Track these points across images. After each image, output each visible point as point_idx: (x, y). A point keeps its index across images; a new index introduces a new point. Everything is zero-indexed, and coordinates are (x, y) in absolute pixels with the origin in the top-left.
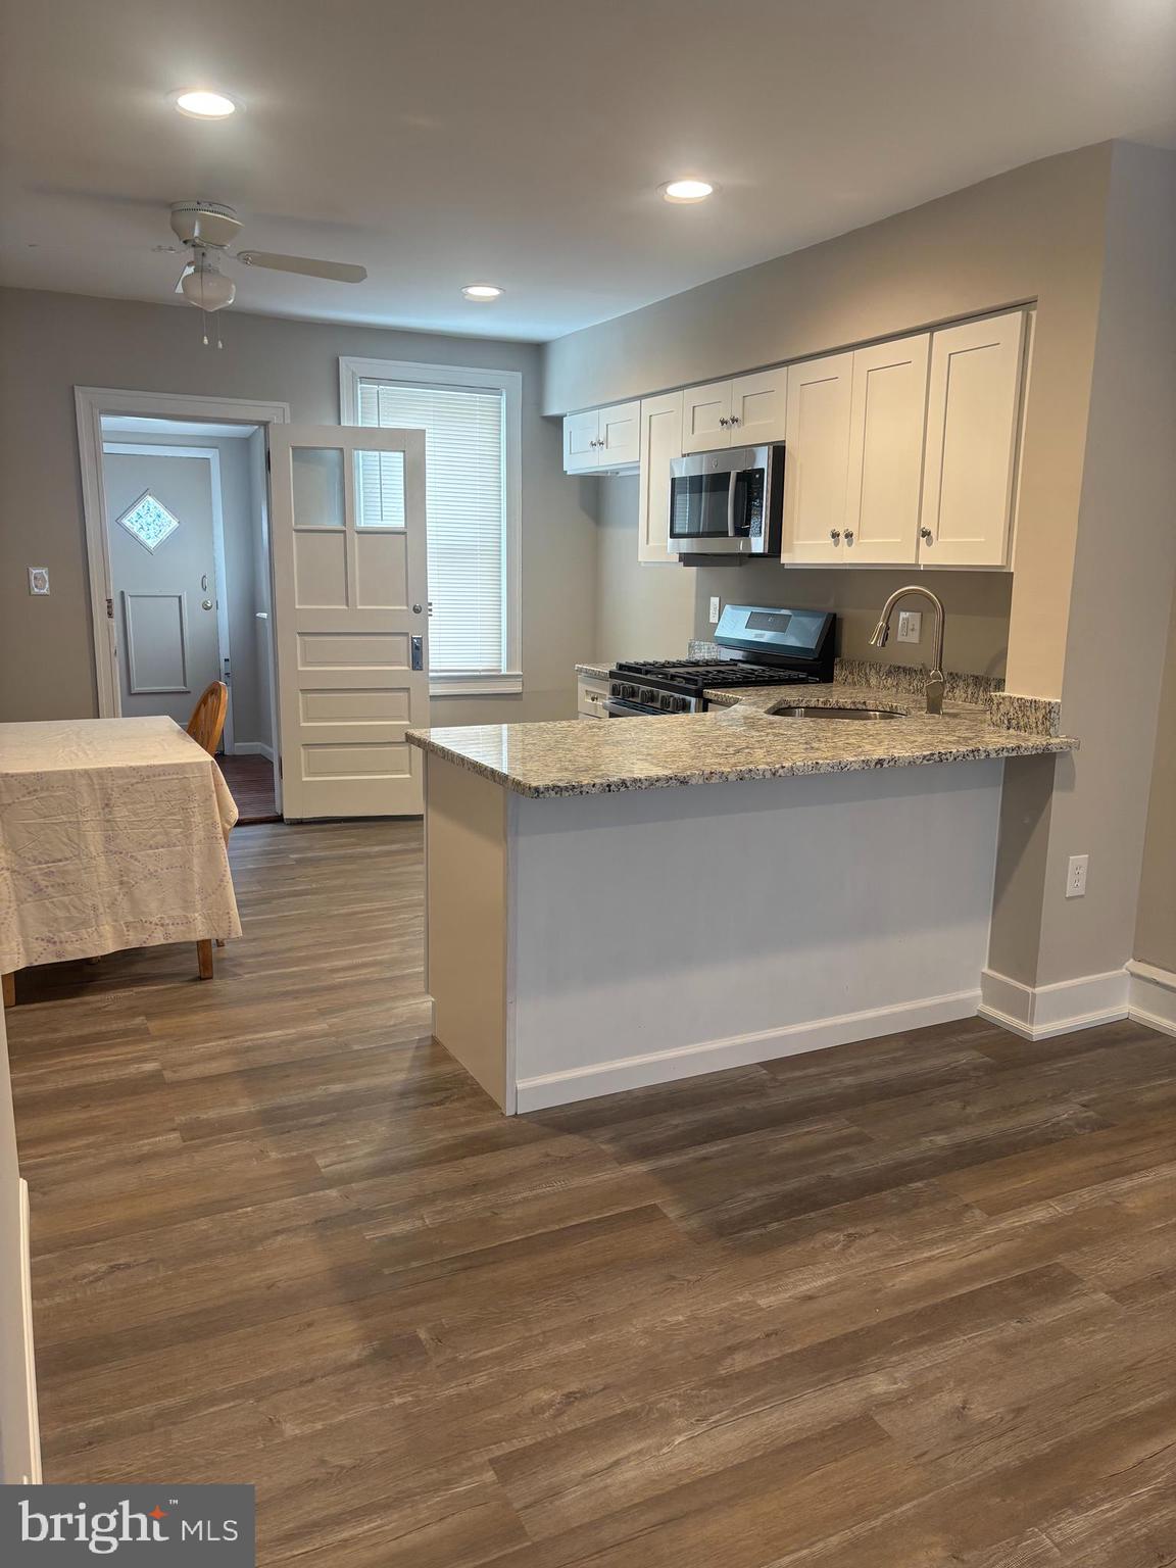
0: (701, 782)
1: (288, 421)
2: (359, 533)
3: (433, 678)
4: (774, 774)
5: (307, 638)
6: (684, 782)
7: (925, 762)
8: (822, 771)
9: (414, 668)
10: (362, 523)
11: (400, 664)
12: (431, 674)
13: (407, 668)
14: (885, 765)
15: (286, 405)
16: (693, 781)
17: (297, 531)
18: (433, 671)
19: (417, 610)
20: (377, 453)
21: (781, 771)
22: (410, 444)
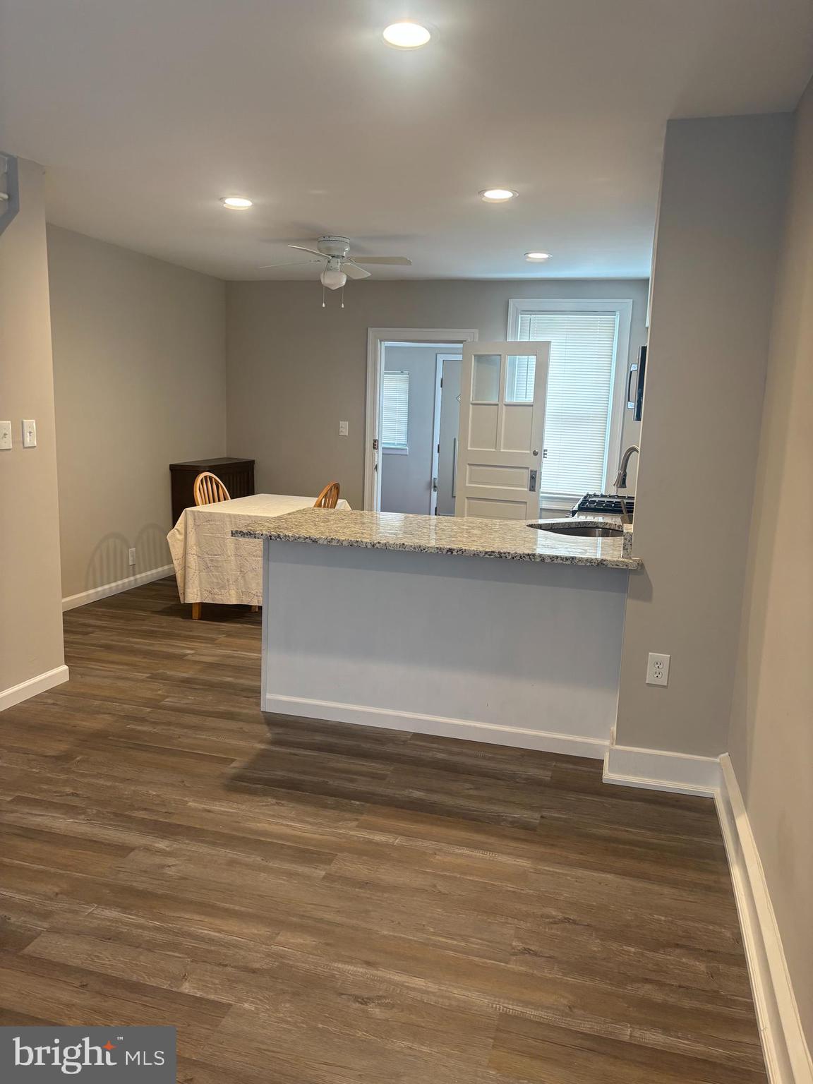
0: (325, 543)
1: (477, 340)
2: (505, 405)
3: (542, 497)
4: (373, 546)
5: (473, 467)
6: (315, 541)
7: (487, 556)
8: (407, 550)
9: (530, 490)
10: (508, 400)
11: (522, 486)
12: (541, 495)
13: (526, 489)
14: (455, 553)
15: (476, 331)
16: (321, 542)
17: (472, 404)
18: (543, 493)
19: (535, 453)
20: (526, 357)
21: (378, 545)
22: (541, 351)
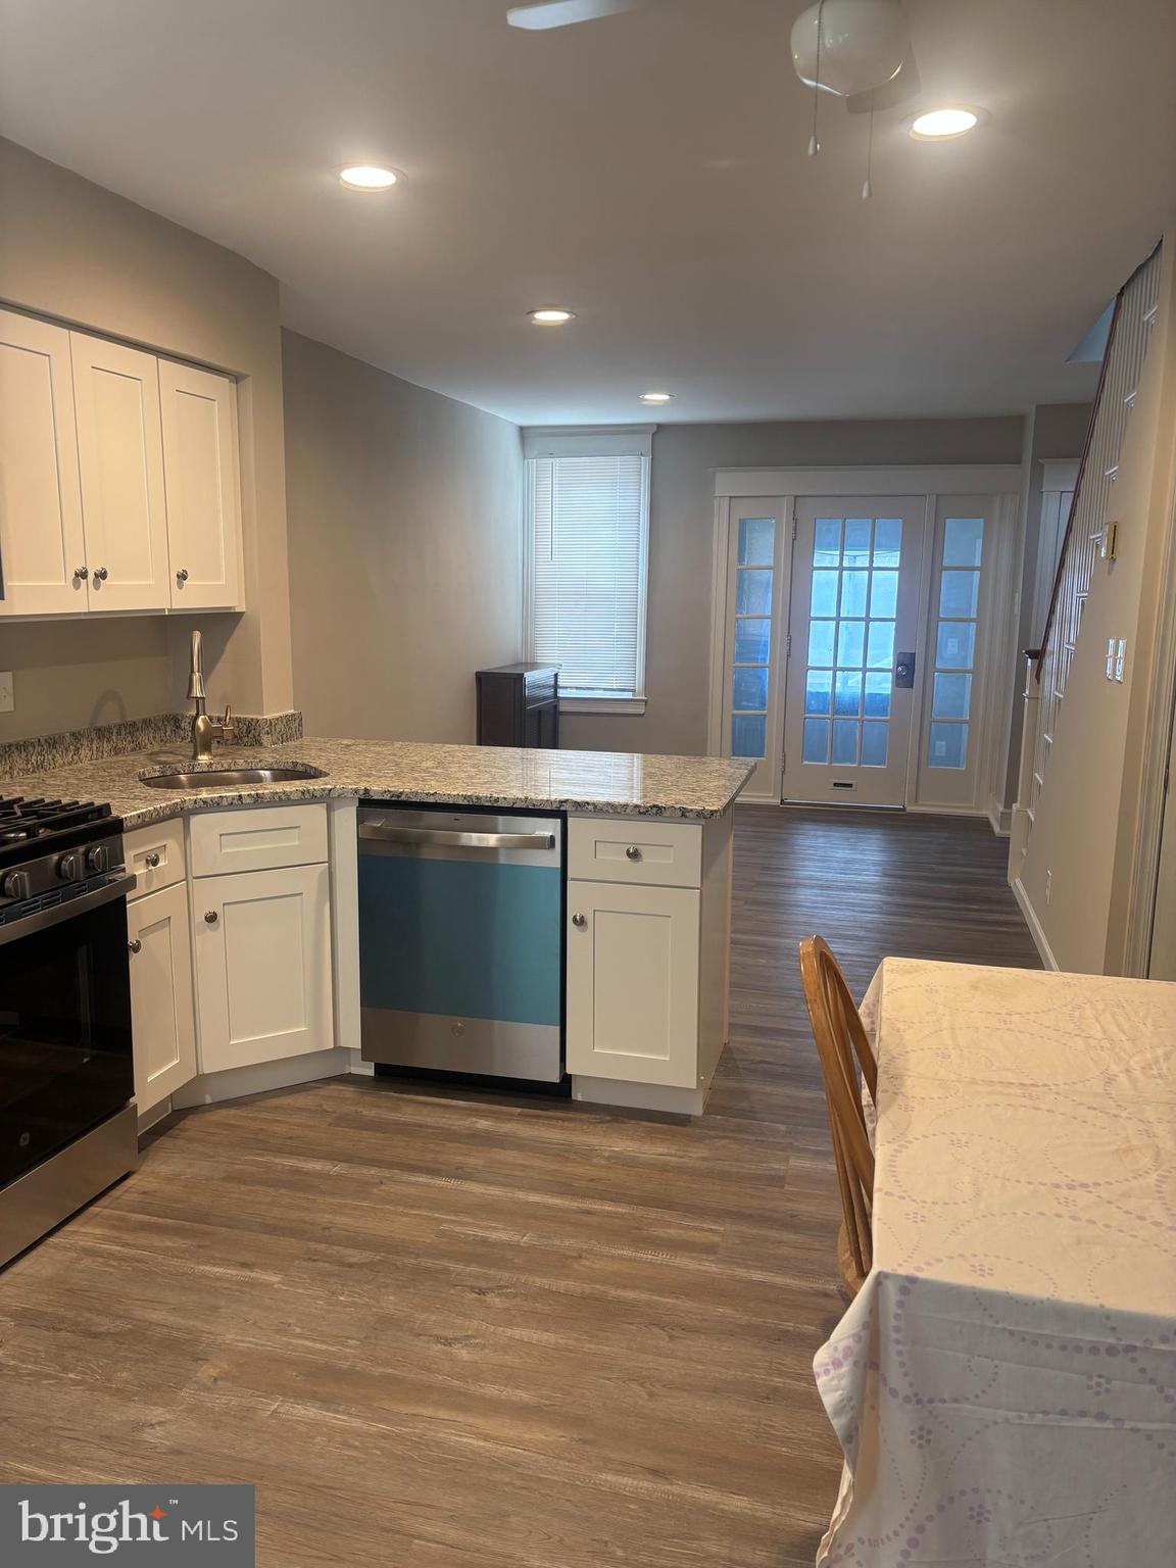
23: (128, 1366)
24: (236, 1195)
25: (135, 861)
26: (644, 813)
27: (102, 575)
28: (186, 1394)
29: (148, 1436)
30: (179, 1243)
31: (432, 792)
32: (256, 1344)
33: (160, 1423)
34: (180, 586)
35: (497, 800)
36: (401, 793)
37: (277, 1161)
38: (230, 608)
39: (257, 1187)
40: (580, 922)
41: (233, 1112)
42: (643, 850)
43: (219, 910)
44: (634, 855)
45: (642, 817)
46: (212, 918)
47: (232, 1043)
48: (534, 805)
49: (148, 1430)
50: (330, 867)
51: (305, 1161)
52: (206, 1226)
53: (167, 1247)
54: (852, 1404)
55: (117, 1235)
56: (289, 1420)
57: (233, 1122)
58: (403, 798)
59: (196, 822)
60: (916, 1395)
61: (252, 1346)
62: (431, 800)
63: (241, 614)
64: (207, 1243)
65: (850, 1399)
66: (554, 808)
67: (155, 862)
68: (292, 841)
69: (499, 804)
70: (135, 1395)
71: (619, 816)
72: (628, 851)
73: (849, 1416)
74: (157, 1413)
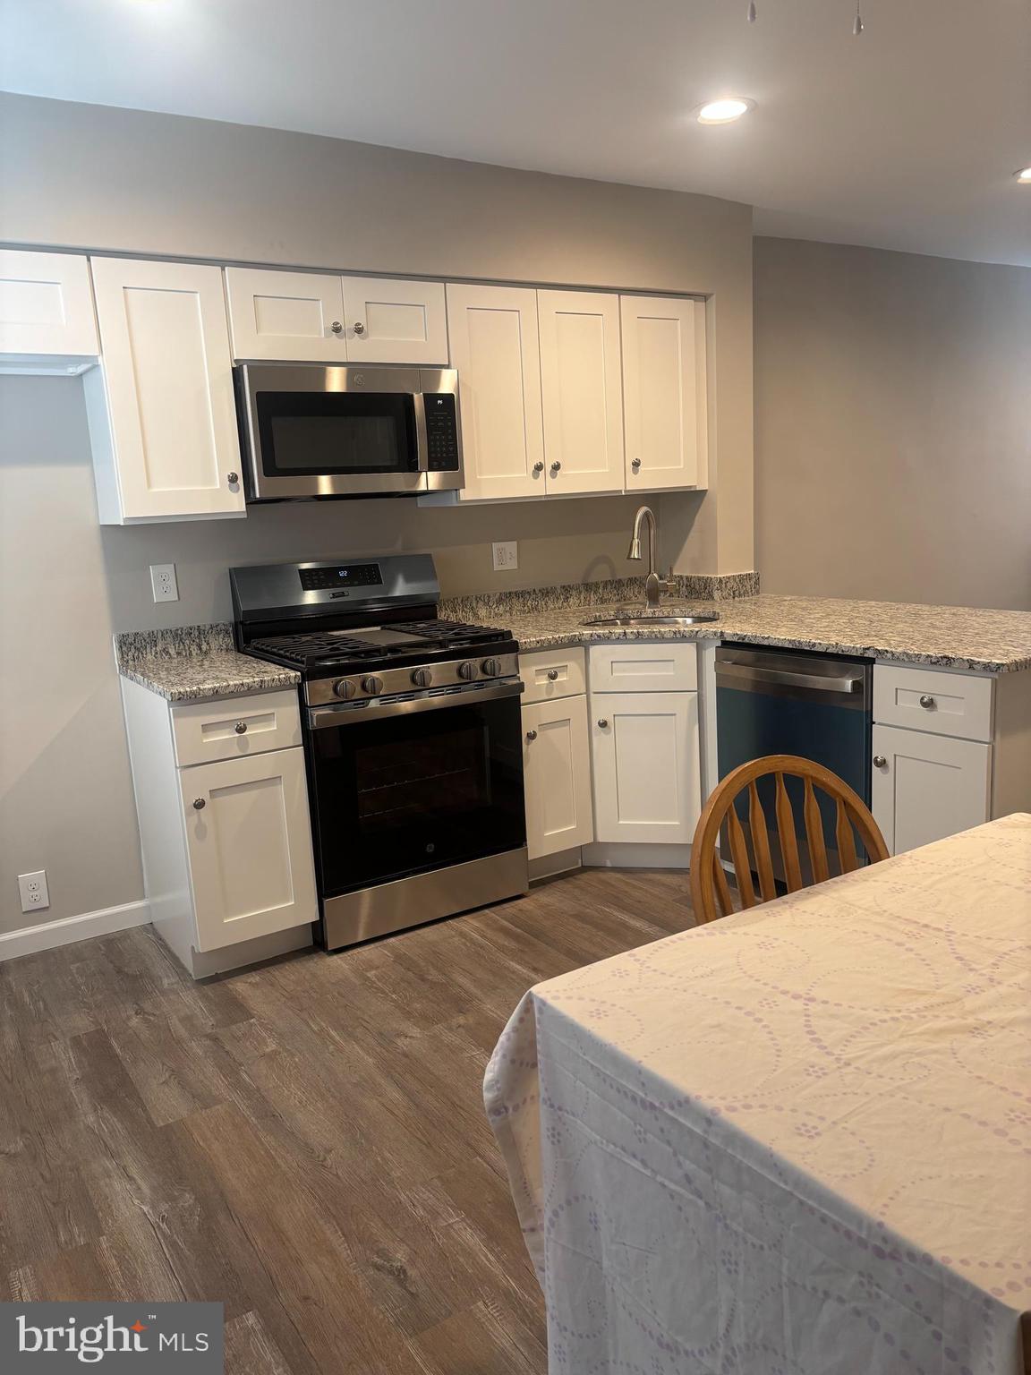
23: (424, 1001)
24: (571, 928)
25: (536, 675)
26: (935, 663)
27: (556, 467)
28: (438, 1028)
29: (401, 1042)
30: (513, 945)
31: (766, 636)
32: (499, 1016)
33: (411, 1037)
34: (635, 471)
35: (814, 645)
36: (745, 636)
37: (615, 913)
38: (690, 487)
39: (589, 927)
40: (883, 764)
41: (618, 876)
42: (937, 699)
43: (610, 720)
44: (929, 704)
45: (934, 667)
46: (603, 724)
47: (621, 822)
48: (843, 651)
49: (402, 1038)
50: (698, 695)
51: (634, 918)
52: (536, 940)
53: (504, 945)
54: (499, 1085)
55: (484, 929)
56: (476, 1064)
57: (613, 883)
58: (746, 640)
59: (595, 651)
60: (549, 1099)
61: (495, 1016)
62: (766, 643)
63: (704, 492)
64: (526, 950)
65: (497, 1082)
66: (859, 654)
67: (553, 677)
68: (666, 672)
69: (815, 649)
70: (413, 1018)
71: (912, 665)
72: (922, 699)
73: (496, 1093)
74: (415, 1032)
